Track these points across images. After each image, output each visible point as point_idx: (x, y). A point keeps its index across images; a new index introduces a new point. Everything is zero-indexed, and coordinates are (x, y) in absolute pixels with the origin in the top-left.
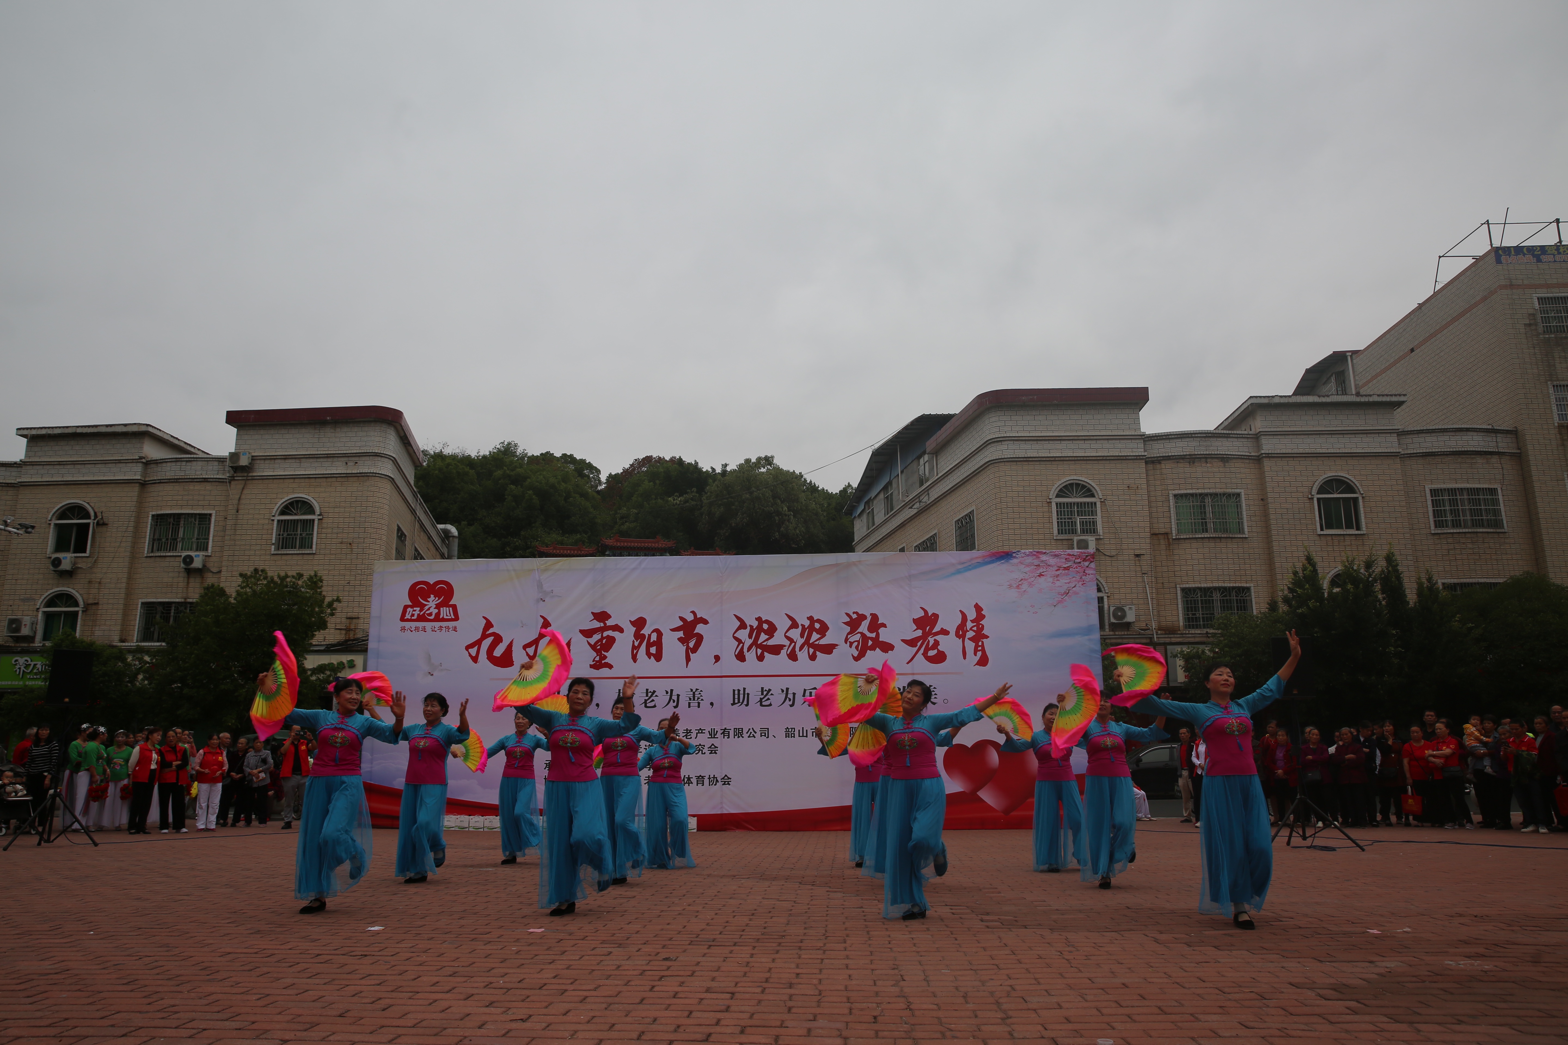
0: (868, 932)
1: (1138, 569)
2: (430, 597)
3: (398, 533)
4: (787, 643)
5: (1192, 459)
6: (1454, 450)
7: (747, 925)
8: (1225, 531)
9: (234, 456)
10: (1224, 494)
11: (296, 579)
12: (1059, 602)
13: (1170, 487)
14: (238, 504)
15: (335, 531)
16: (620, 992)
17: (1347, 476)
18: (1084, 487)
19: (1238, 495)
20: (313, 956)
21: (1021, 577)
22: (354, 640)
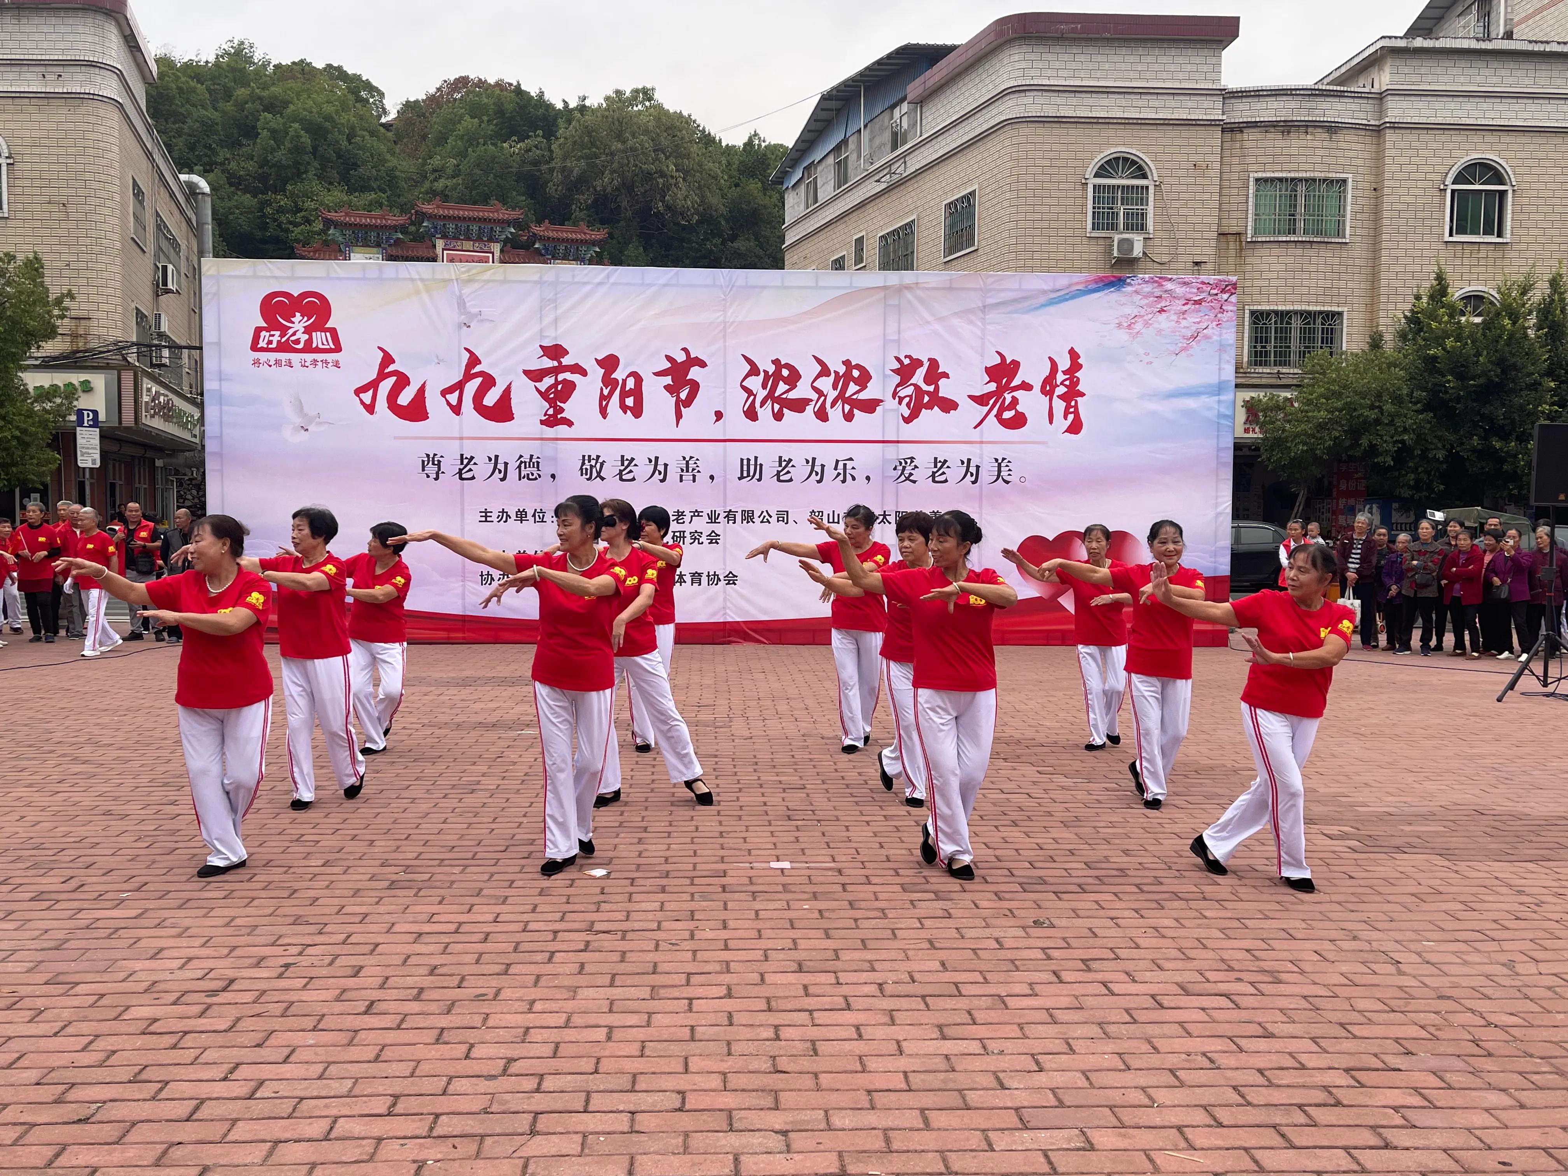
2: (295, 316)
3: (134, 189)
4: (814, 396)
5: (1286, 127)
8: (1319, 233)
10: (1324, 180)
12: (1184, 349)
13: (1251, 168)
15: (37, 183)
17: (1497, 159)
18: (1134, 163)
19: (1344, 182)
21: (1136, 312)
22: (86, 351)
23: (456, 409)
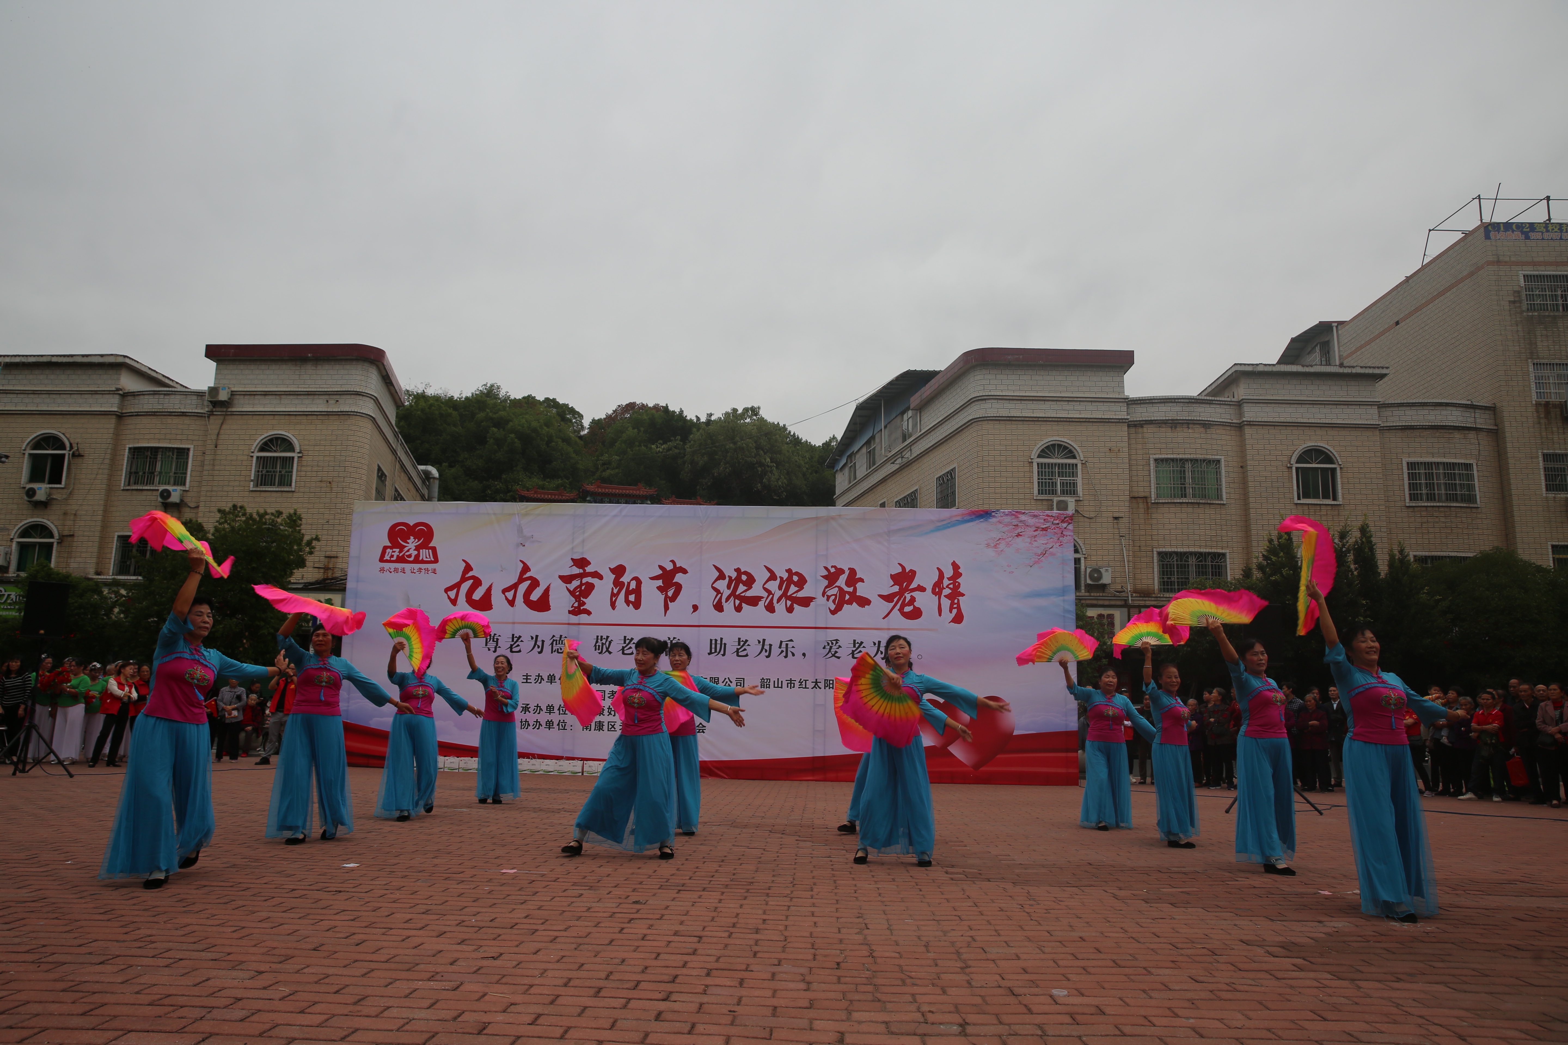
0: (835, 881)
1: (1116, 531)
2: (409, 539)
3: (378, 473)
4: (765, 594)
5: (1174, 424)
6: (1433, 424)
7: (716, 871)
8: (1204, 496)
9: (213, 391)
10: (1204, 460)
11: (275, 516)
12: (1036, 563)
13: (1151, 451)
14: (217, 439)
15: (315, 469)
16: (590, 933)
17: (1326, 446)
18: (1066, 448)
19: (1218, 461)
20: (288, 890)
21: (999, 536)
22: (332, 579)
23: (512, 603)
